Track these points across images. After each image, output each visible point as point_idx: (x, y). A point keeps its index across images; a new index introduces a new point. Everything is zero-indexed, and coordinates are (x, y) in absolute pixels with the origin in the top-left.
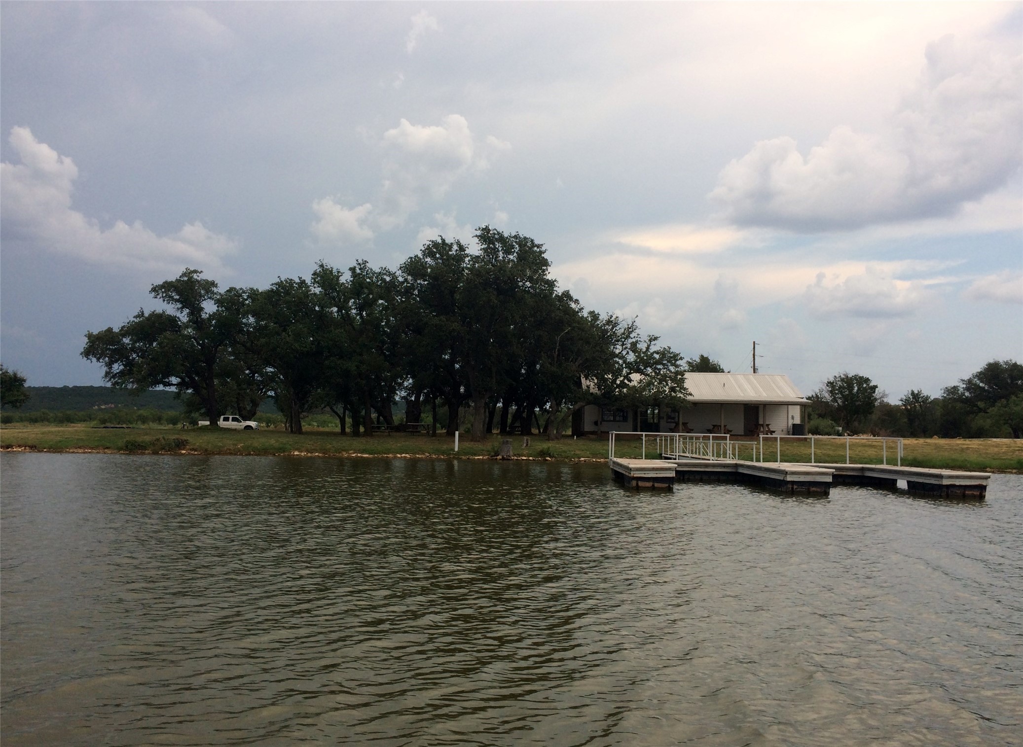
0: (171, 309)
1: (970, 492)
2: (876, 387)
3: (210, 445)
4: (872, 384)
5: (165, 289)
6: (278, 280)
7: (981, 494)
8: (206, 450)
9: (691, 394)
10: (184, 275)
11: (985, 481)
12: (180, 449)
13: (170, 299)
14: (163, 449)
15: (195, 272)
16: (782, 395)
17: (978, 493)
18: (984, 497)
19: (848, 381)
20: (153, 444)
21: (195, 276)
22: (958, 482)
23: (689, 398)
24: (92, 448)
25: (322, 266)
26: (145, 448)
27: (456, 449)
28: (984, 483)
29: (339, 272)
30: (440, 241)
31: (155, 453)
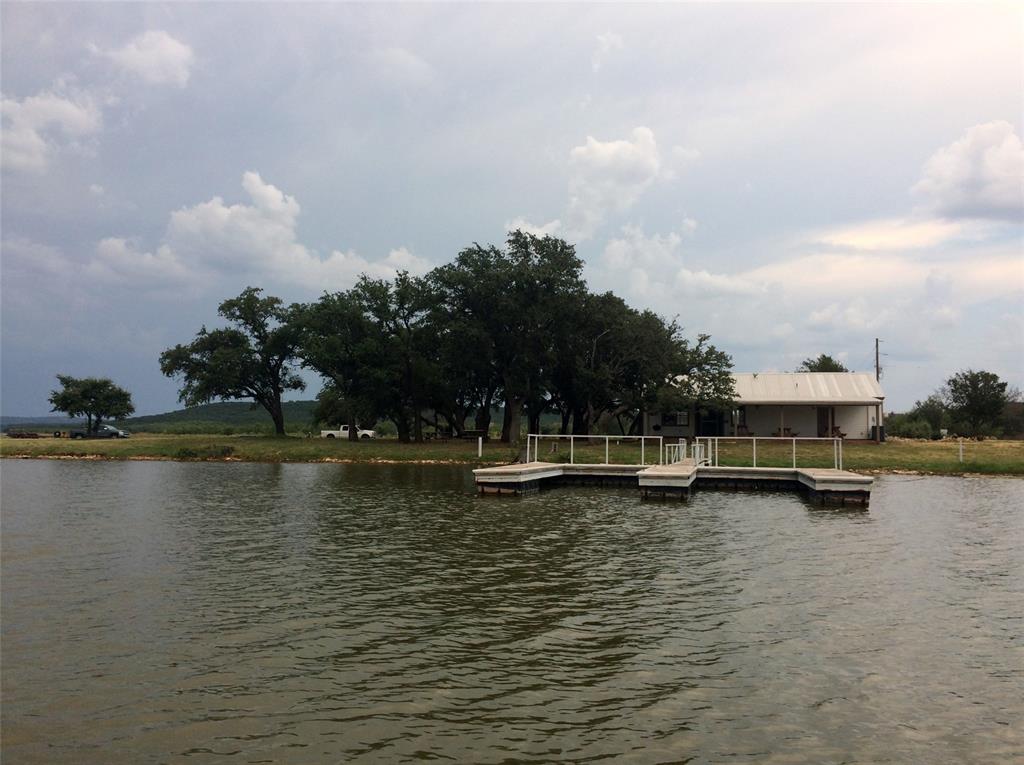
0: (233, 325)
1: (850, 499)
2: (1005, 385)
3: (253, 452)
4: (1000, 381)
5: (227, 308)
6: (324, 295)
7: (863, 501)
8: (248, 457)
9: (738, 395)
10: (245, 293)
11: (866, 486)
12: (226, 456)
13: (232, 316)
14: (211, 456)
15: (257, 290)
16: (859, 394)
17: (860, 501)
18: (867, 505)
19: (974, 379)
20: (203, 451)
21: (255, 294)
22: (834, 488)
23: (735, 399)
24: (150, 456)
25: (364, 279)
26: (196, 456)
27: (480, 455)
28: (866, 488)
29: (388, 284)
30: (476, 248)
31: (204, 460)
